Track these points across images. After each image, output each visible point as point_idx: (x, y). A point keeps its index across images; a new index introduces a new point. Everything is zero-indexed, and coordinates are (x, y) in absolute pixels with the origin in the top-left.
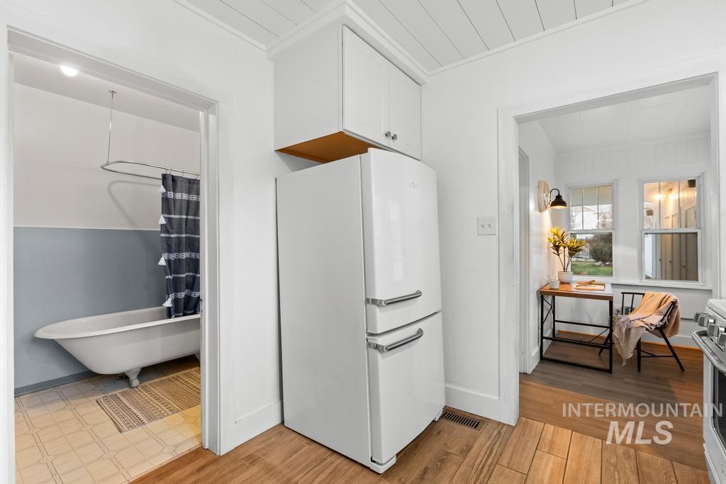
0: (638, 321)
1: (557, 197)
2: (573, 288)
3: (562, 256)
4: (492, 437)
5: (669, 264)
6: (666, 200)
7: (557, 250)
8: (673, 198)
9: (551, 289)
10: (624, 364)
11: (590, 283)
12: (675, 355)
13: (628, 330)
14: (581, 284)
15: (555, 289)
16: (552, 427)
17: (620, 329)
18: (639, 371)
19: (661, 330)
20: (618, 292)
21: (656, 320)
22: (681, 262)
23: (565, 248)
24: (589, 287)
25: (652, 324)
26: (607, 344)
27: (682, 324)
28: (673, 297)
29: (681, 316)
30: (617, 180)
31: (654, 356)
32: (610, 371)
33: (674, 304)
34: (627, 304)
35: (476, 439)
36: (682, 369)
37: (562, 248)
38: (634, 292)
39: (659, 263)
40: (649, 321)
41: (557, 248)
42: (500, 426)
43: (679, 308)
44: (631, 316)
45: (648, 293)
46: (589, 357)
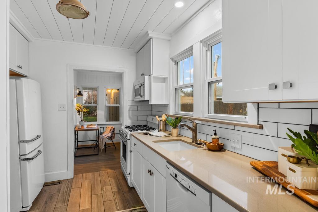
0: (105, 136)
1: (79, 92)
2: (85, 127)
3: (81, 115)
4: (67, 184)
5: (112, 115)
6: (111, 92)
7: (79, 113)
8: (113, 91)
9: (78, 129)
10: (101, 151)
11: (91, 125)
12: (114, 145)
13: (103, 139)
14: (89, 125)
15: (80, 129)
16: (85, 174)
17: (101, 140)
18: (106, 152)
19: (111, 138)
20: (99, 127)
21: (109, 135)
22: (115, 115)
23: (82, 112)
24: (91, 127)
25: (109, 136)
26: (97, 146)
27: (116, 135)
28: (114, 127)
29: (116, 133)
30: (99, 86)
31: (109, 146)
32: (98, 154)
33: (114, 129)
34: (102, 131)
35: (61, 186)
36: (116, 149)
37: (81, 112)
38: (104, 126)
39: (109, 115)
40: (108, 135)
41: (79, 112)
42: (68, 180)
43: (115, 130)
44: (103, 135)
45: (108, 126)
46: (91, 152)
